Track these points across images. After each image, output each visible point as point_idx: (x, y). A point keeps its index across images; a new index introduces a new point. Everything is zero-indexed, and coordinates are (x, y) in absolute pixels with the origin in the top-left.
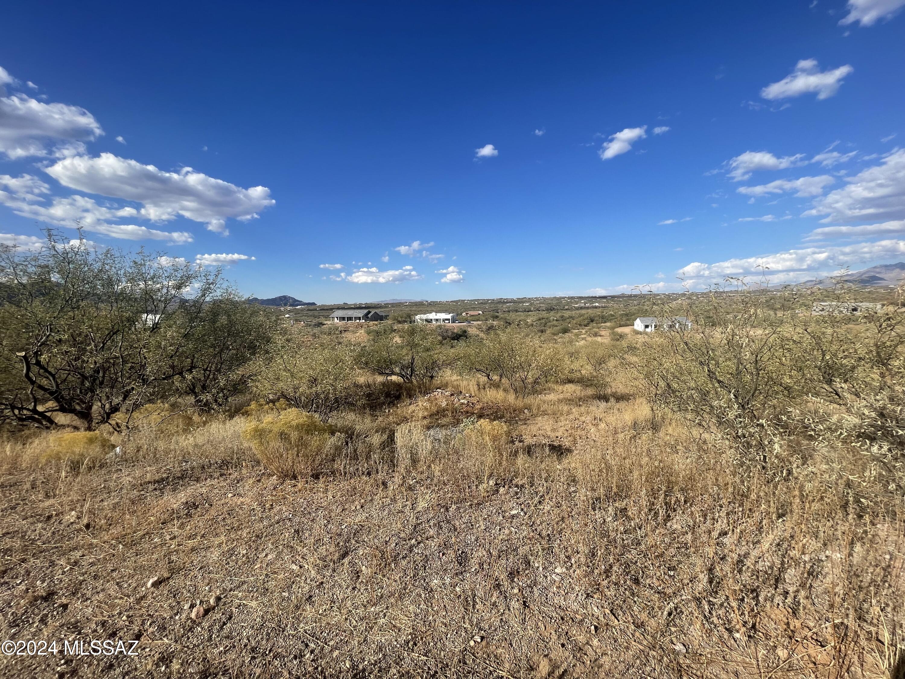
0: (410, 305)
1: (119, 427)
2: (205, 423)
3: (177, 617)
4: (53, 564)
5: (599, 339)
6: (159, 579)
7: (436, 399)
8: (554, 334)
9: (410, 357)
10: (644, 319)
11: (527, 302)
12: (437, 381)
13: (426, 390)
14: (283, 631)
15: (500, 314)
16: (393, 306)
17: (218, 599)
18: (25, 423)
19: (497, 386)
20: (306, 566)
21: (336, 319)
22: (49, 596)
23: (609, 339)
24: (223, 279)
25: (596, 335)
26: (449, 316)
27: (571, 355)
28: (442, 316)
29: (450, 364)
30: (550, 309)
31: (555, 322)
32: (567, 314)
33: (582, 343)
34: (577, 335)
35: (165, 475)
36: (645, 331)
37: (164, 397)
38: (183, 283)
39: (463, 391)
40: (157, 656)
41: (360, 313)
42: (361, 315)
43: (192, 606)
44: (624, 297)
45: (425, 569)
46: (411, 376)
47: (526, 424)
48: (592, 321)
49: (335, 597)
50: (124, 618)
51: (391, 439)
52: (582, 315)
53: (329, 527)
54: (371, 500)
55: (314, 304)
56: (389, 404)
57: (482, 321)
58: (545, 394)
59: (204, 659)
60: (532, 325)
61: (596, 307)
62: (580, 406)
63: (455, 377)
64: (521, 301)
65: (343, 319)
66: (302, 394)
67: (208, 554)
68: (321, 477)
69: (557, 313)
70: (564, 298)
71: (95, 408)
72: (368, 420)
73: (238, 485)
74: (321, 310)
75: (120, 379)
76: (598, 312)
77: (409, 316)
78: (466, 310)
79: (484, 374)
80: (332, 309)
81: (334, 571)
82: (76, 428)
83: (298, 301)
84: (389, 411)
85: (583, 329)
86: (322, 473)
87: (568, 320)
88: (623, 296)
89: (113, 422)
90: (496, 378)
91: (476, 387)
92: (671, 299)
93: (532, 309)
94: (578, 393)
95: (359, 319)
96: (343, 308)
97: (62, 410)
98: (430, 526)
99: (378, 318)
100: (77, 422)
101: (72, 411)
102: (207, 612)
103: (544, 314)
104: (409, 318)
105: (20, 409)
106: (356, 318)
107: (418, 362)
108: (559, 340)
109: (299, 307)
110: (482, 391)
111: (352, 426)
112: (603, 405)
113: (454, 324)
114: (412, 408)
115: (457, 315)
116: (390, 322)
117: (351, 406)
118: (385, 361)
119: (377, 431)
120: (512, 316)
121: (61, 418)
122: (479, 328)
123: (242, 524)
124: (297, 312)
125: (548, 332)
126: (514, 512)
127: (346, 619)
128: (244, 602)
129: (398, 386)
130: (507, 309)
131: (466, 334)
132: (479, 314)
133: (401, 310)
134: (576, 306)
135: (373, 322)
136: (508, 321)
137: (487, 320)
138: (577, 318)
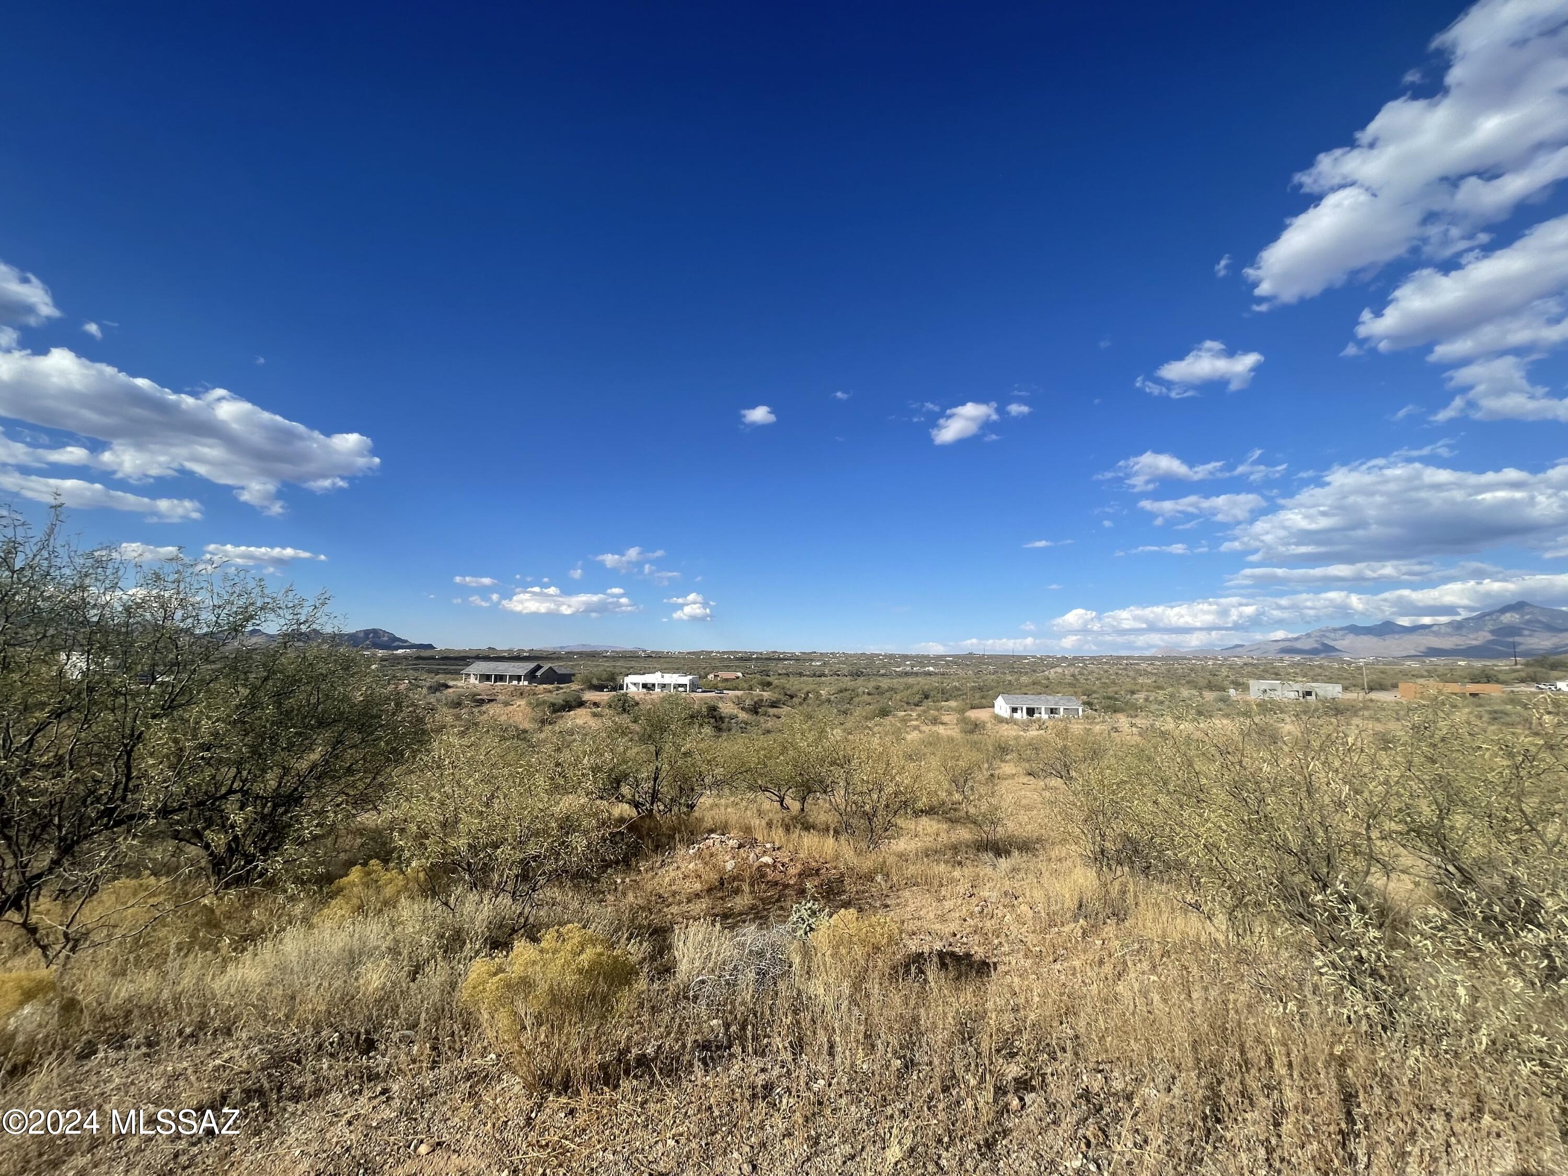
0: (614, 657)
5: (941, 729)
7: (713, 855)
8: (867, 718)
10: (1010, 697)
11: (818, 660)
12: (704, 816)
13: (689, 837)
15: (773, 680)
16: (582, 658)
21: (473, 677)
23: (957, 730)
25: (935, 721)
26: (686, 680)
28: (672, 679)
30: (857, 674)
31: (866, 697)
32: (885, 683)
33: (915, 735)
34: (904, 721)
36: (1012, 717)
41: (523, 668)
42: (522, 672)
44: (973, 658)
47: (886, 906)
48: (927, 697)
52: (908, 687)
55: (430, 647)
57: (743, 689)
60: (829, 701)
61: (929, 674)
62: (961, 864)
64: (807, 658)
65: (488, 678)
69: (869, 680)
70: (878, 656)
74: (443, 659)
76: (934, 682)
77: (612, 677)
78: (715, 669)
79: (773, 797)
80: (465, 659)
83: (399, 640)
84: (623, 881)
85: (912, 710)
87: (887, 695)
88: (970, 656)
92: (1046, 666)
93: (827, 671)
94: (945, 836)
95: (519, 678)
96: (487, 658)
99: (553, 677)
103: (847, 682)
104: (611, 683)
106: (512, 678)
108: (875, 730)
109: (400, 651)
112: (1003, 863)
113: (693, 695)
114: (668, 872)
115: (700, 678)
116: (574, 686)
120: (794, 684)
122: (739, 702)
124: (395, 661)
125: (856, 714)
129: (632, 826)
130: (784, 671)
131: (715, 713)
132: (738, 678)
133: (597, 666)
134: (898, 669)
135: (544, 686)
136: (788, 693)
137: (751, 689)
138: (902, 691)
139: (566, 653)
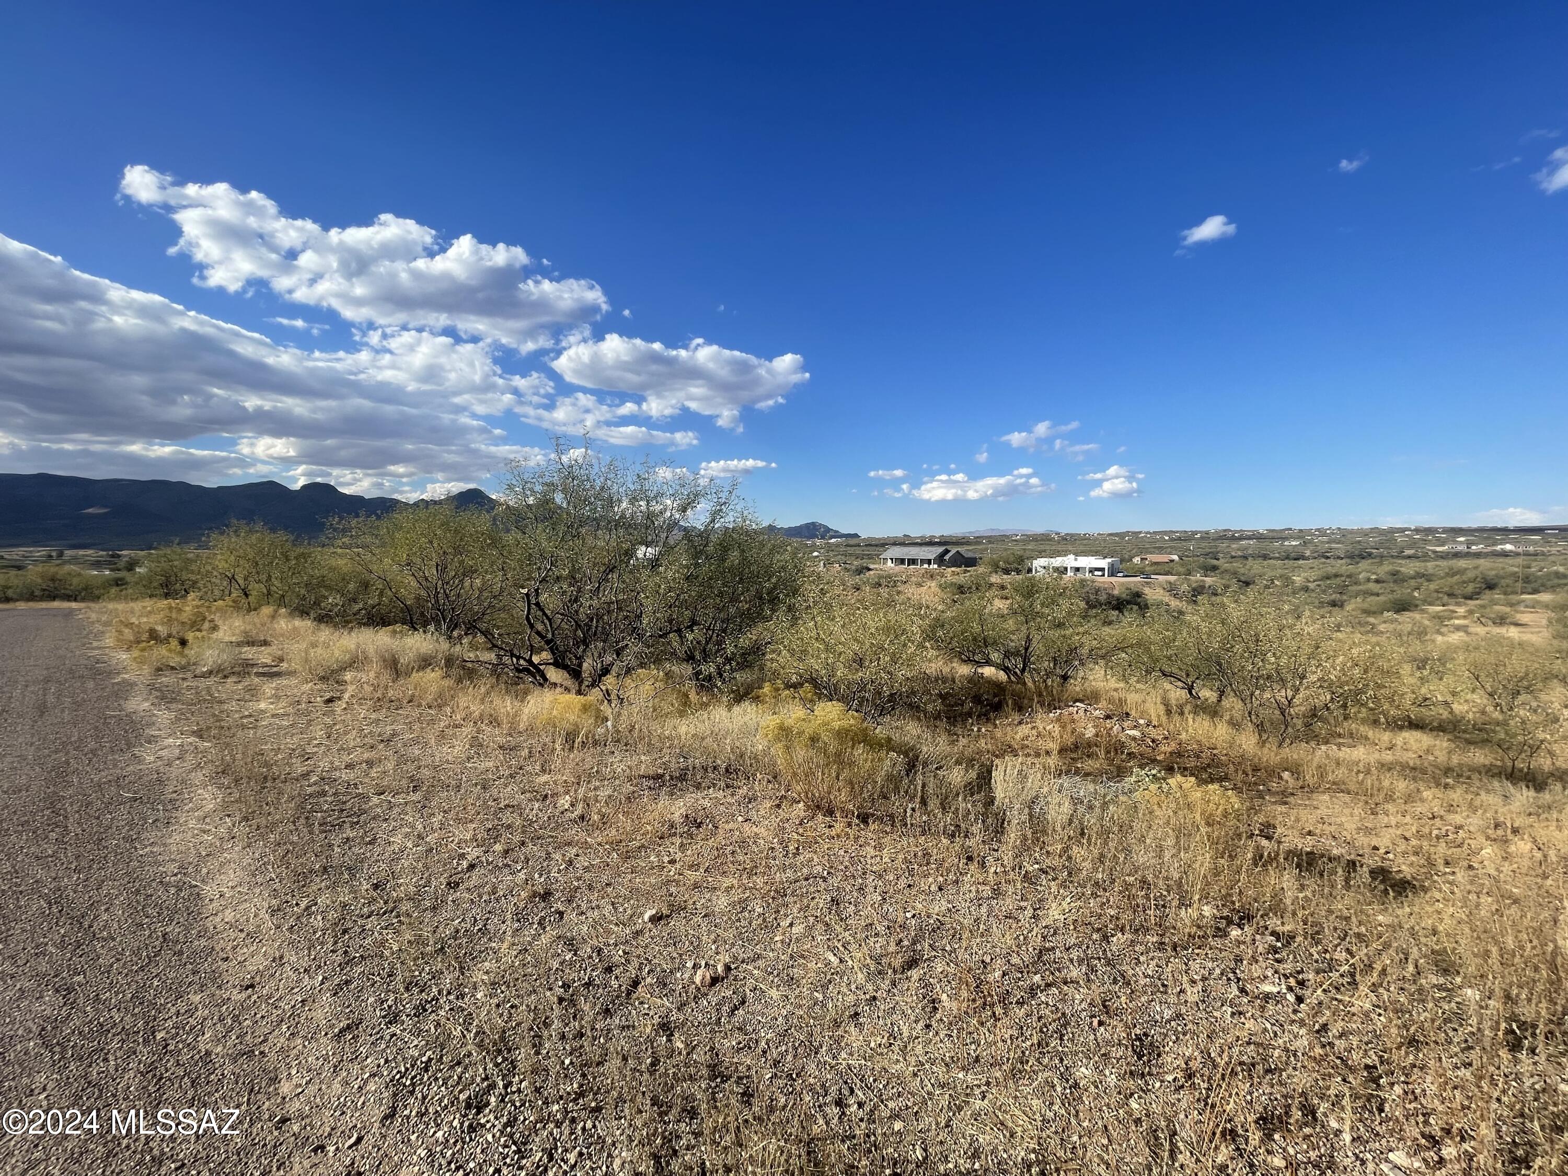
0: (1023, 541)
1: (609, 695)
2: (706, 705)
3: (679, 975)
4: (548, 856)
5: (1513, 633)
6: (657, 913)
7: (1073, 721)
8: (1369, 613)
9: (1023, 635)
11: (1295, 539)
12: (1075, 686)
13: (1053, 703)
14: (816, 1053)
15: (1222, 563)
16: (990, 542)
17: (728, 968)
18: (521, 675)
19: (1213, 712)
20: (850, 963)
21: (890, 561)
22: (546, 896)
23: (1546, 634)
24: (738, 497)
25: (1501, 621)
26: (1104, 563)
27: (1421, 664)
28: (1089, 562)
29: (1104, 655)
30: (1359, 556)
31: (1371, 585)
32: (1409, 568)
33: (1456, 638)
34: (1439, 619)
35: (660, 771)
37: (658, 661)
38: (689, 503)
39: (1133, 713)
40: (656, 1020)
41: (932, 553)
42: (932, 556)
43: (696, 967)
45: (1061, 1039)
46: (1023, 671)
47: (1286, 803)
48: (1491, 587)
49: (896, 1029)
50: (620, 952)
51: (985, 779)
52: (1461, 572)
53: (885, 907)
54: (957, 882)
55: (856, 536)
56: (979, 716)
57: (1178, 574)
58: (1339, 745)
59: (712, 1049)
60: (1306, 589)
61: (1505, 554)
62: (1446, 786)
63: (1113, 683)
65: (902, 561)
66: (841, 680)
67: (714, 898)
68: (870, 821)
69: (1381, 563)
70: (1403, 530)
71: (585, 665)
72: (942, 740)
73: (750, 806)
74: (866, 545)
75: (613, 632)
76: (1513, 566)
77: (1021, 560)
78: (1142, 551)
79: (1180, 684)
80: (883, 545)
81: (894, 984)
82: (567, 689)
83: (832, 531)
84: (979, 730)
85: (1458, 604)
86: (873, 815)
87: (1413, 583)
89: (604, 688)
90: (1208, 694)
91: (1162, 709)
93: (1308, 553)
94: (1442, 757)
95: (929, 562)
96: (903, 544)
97: (556, 664)
98: (1071, 961)
99: (962, 561)
100: (569, 683)
101: (565, 667)
102: (715, 980)
103: (1342, 566)
104: (1018, 564)
105: (518, 658)
106: (923, 561)
107: (1037, 647)
108: (1382, 627)
109: (833, 540)
110: (1176, 718)
111: (914, 746)
112: (1523, 796)
113: (1113, 579)
114: (1024, 730)
115: (1122, 561)
116: (981, 569)
117: (914, 709)
118: (975, 639)
119: (958, 763)
120: (1255, 567)
121: (553, 674)
122: (1171, 589)
123: (756, 867)
124: (830, 548)
125: (1348, 607)
126: (1267, 988)
127: (915, 1075)
128: (761, 985)
129: (998, 687)
130: (1240, 553)
131: (1139, 600)
132: (1172, 561)
133: (1006, 550)
134: (1439, 549)
135: (953, 569)
136: (1243, 578)
137: (1189, 574)
138: (1442, 578)
139: (975, 538)
